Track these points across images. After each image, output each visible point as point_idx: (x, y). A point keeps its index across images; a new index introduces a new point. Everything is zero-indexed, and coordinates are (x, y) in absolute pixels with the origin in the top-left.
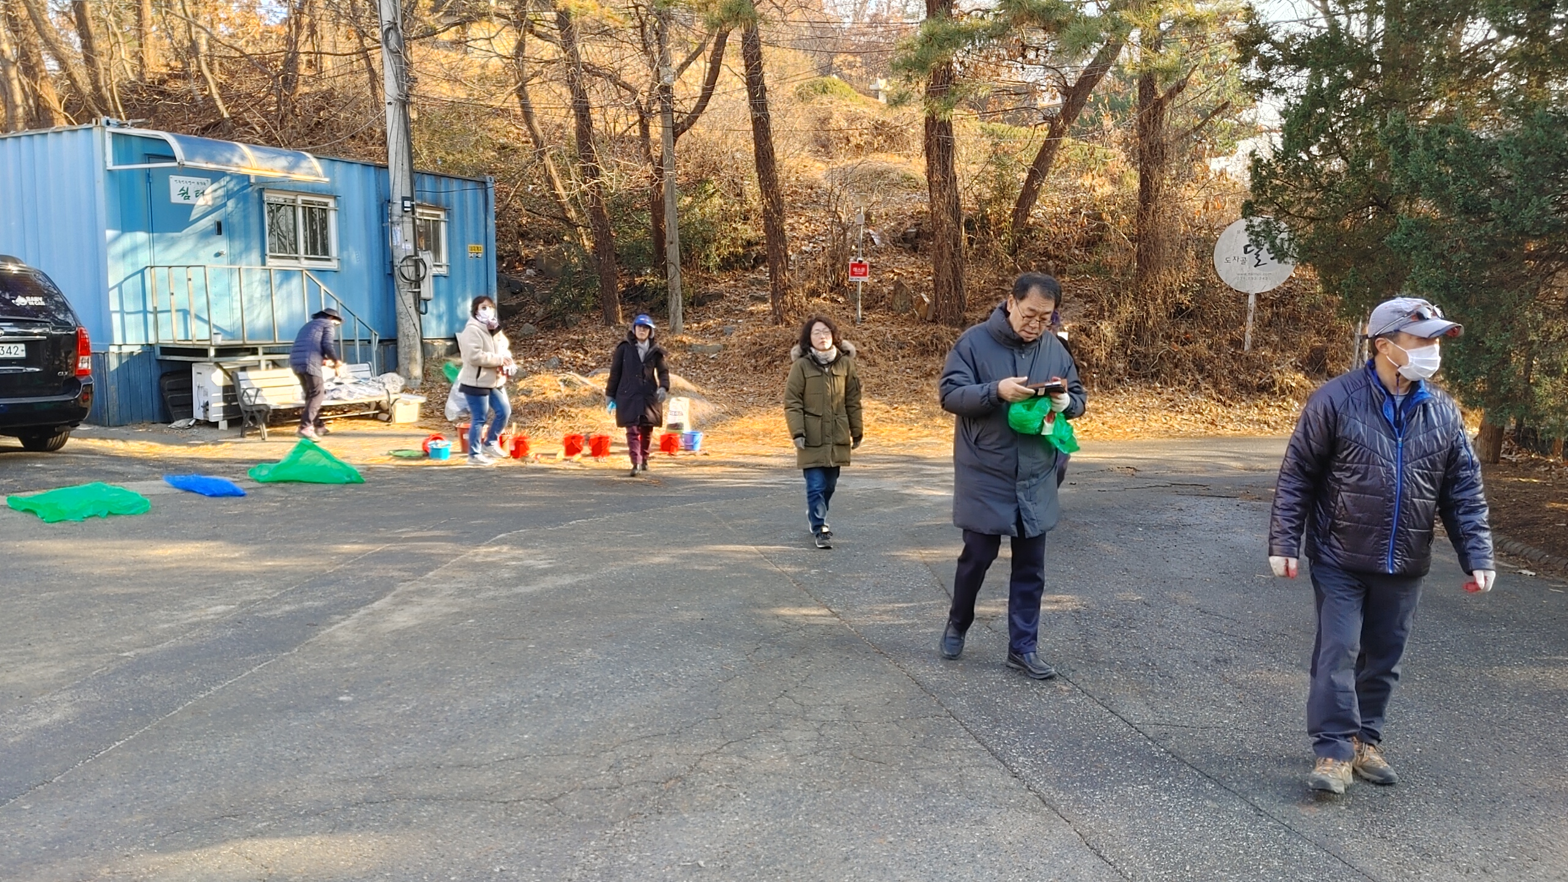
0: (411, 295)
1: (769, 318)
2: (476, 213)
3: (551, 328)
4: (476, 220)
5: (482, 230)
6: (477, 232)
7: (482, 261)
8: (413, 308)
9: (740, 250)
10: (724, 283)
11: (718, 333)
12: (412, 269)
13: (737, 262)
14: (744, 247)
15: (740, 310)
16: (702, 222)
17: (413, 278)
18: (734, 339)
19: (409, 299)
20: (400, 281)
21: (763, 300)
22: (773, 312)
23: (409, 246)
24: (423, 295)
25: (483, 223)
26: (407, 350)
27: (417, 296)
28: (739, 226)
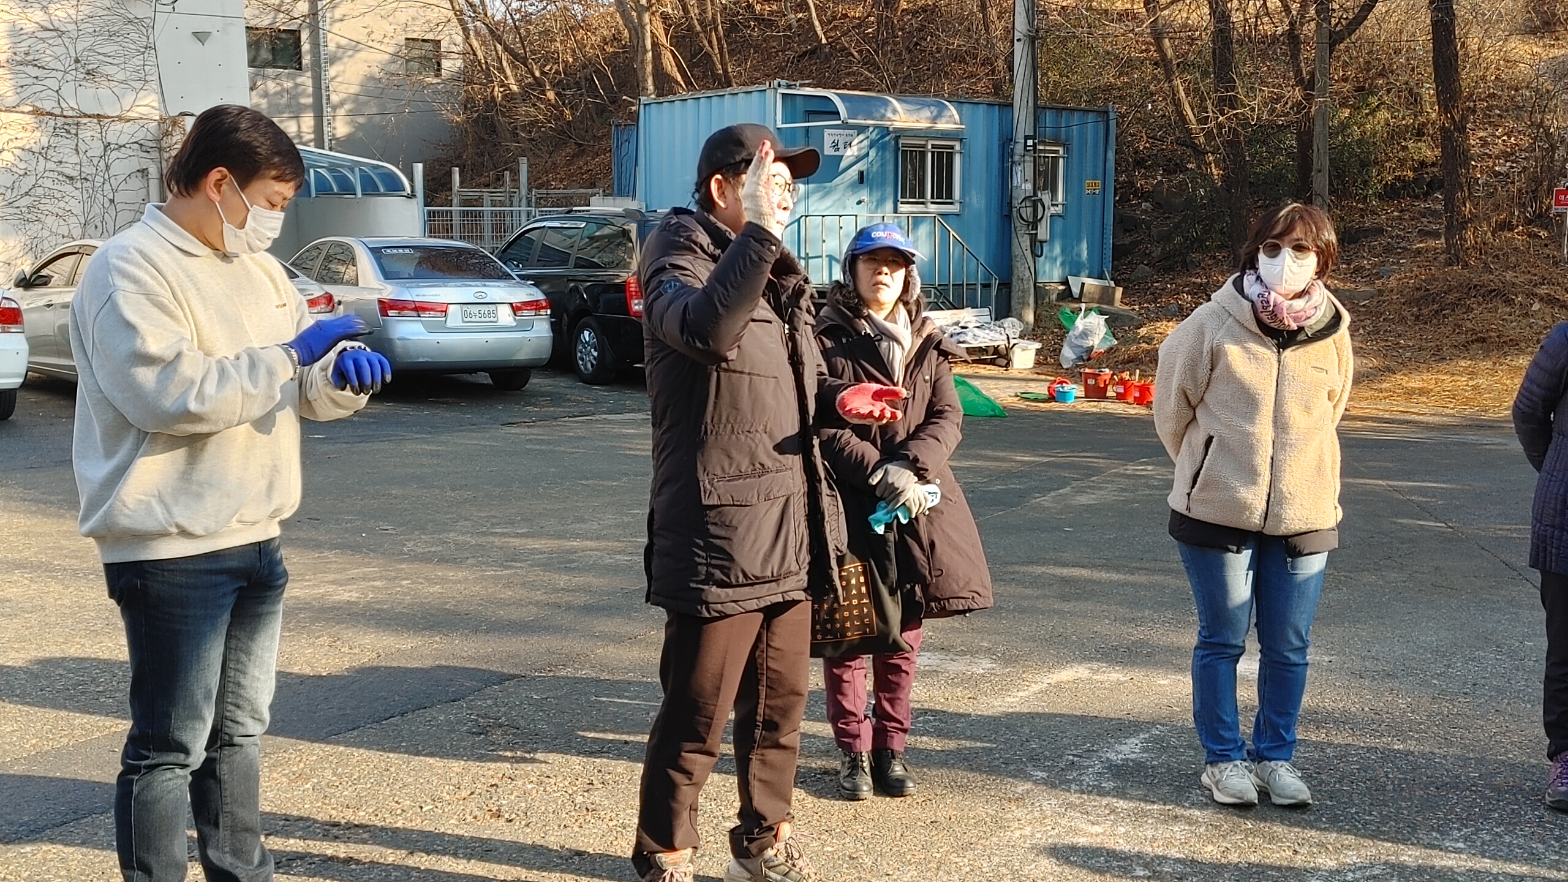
0: (1027, 238)
1: (1442, 258)
2: (1096, 145)
3: (1168, 270)
4: (1095, 153)
5: (1101, 164)
6: (1095, 167)
7: (1099, 198)
8: (1029, 250)
9: (1410, 174)
10: (1386, 215)
11: (1372, 277)
12: (1030, 210)
13: (1404, 188)
14: (1414, 170)
15: (1404, 248)
16: (1360, 142)
17: (1031, 220)
18: (1393, 283)
19: (1026, 242)
20: (1018, 223)
21: (1436, 235)
22: (1447, 251)
23: (1029, 186)
24: (1040, 237)
25: (1102, 157)
26: (1020, 294)
27: (1034, 238)
28: (1411, 144)
